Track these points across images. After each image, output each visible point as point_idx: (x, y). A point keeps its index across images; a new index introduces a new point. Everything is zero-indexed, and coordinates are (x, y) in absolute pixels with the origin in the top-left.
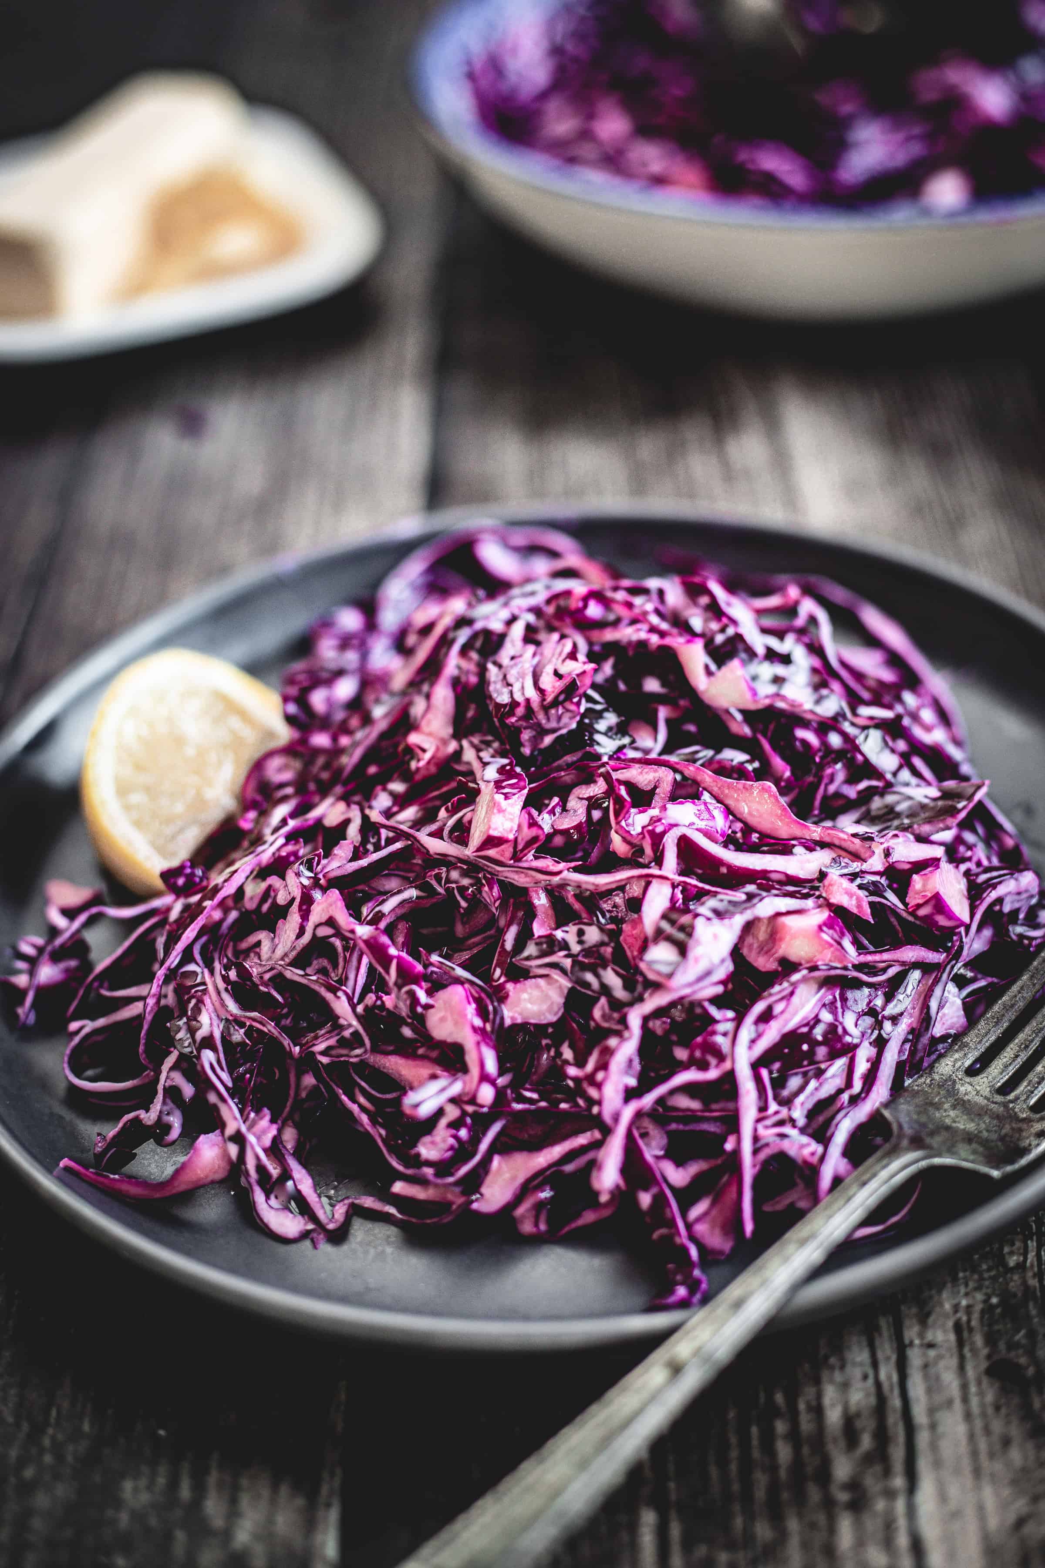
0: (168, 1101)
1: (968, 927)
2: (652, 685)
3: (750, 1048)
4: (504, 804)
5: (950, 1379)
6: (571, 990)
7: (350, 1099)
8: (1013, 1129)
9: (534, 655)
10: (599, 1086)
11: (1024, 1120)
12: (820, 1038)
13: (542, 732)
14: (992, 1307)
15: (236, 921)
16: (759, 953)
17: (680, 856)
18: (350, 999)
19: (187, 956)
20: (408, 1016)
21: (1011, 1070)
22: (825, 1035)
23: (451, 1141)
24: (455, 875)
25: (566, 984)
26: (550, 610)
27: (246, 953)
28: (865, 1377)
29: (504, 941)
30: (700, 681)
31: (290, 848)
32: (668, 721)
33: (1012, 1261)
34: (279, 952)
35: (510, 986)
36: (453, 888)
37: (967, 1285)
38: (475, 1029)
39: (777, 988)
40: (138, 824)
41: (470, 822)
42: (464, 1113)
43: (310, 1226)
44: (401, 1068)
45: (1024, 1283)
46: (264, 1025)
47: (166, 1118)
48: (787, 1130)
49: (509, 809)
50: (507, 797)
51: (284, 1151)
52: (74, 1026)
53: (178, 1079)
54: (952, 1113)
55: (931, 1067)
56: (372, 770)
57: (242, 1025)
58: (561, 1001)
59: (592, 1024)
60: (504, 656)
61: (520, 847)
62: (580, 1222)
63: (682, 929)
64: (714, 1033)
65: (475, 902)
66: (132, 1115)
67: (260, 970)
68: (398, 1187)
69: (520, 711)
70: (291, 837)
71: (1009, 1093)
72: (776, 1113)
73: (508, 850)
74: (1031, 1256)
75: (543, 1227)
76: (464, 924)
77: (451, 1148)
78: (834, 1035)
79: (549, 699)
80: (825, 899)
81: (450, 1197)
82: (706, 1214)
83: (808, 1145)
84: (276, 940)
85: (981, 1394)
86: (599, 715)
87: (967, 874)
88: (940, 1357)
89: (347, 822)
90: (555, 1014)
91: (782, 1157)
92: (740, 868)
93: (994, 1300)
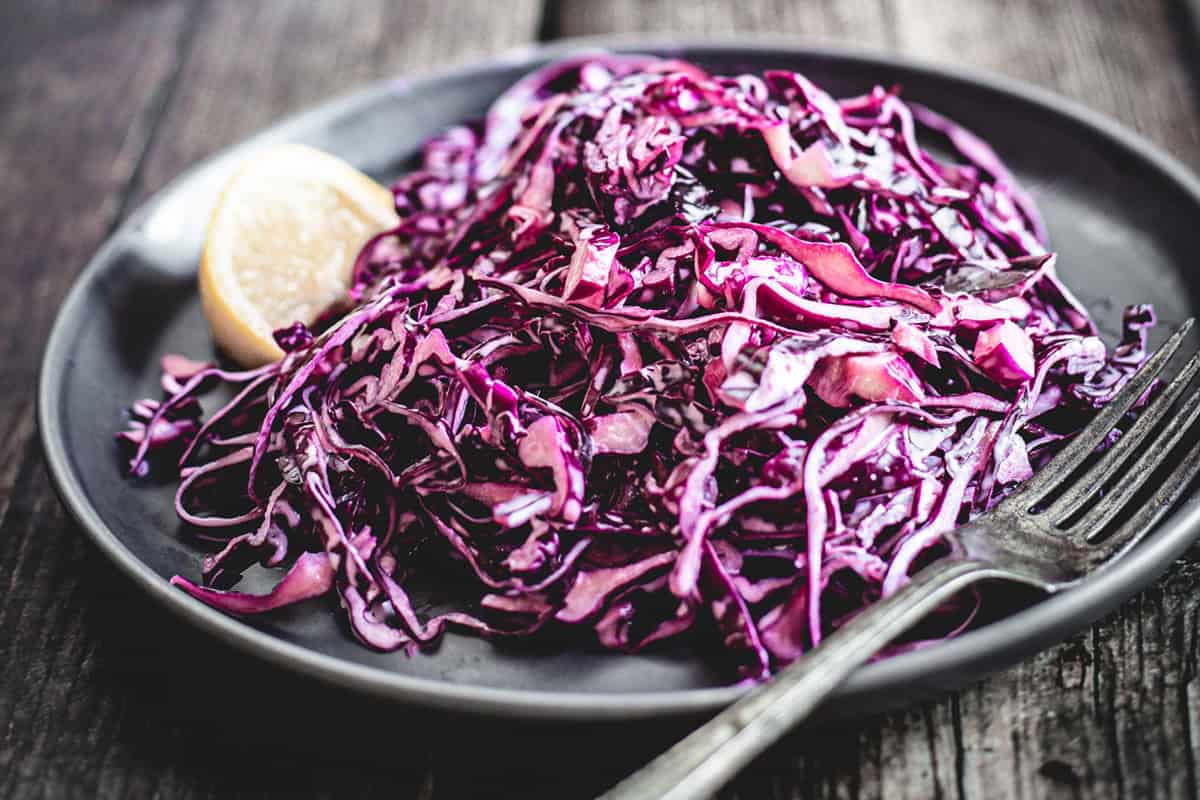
0: (275, 525)
1: (1033, 381)
2: (740, 166)
3: (820, 472)
4: (597, 254)
5: (1005, 778)
6: (656, 425)
7: (446, 524)
8: (1070, 557)
9: (629, 134)
10: (677, 501)
11: (1080, 550)
12: (888, 470)
13: (635, 201)
14: (1047, 721)
15: (343, 372)
16: (832, 391)
17: (759, 303)
18: (449, 430)
19: (297, 399)
20: (502, 444)
21: (1071, 511)
22: (892, 467)
23: (539, 553)
24: (549, 322)
25: (650, 419)
26: (648, 99)
27: (353, 397)
28: (925, 775)
29: (594, 382)
30: (786, 162)
31: (397, 305)
32: (755, 200)
33: (1070, 683)
34: (383, 393)
35: (598, 419)
36: (547, 335)
37: (1025, 701)
38: (564, 453)
39: (847, 419)
40: (254, 299)
41: (565, 278)
42: (552, 530)
43: (404, 638)
44: (493, 495)
45: (1080, 700)
46: (367, 455)
47: (273, 540)
48: (853, 548)
49: (602, 259)
50: (599, 248)
51: (382, 573)
52: (186, 472)
53: (285, 507)
54: (1013, 543)
55: (996, 506)
56: (476, 245)
57: (346, 457)
58: (646, 434)
59: (674, 452)
60: (601, 136)
61: (611, 293)
62: (659, 634)
63: (758, 360)
64: (786, 456)
65: (568, 345)
66: (240, 538)
67: (366, 408)
68: (489, 600)
69: (614, 179)
70: (396, 297)
71: (1067, 529)
72: (845, 533)
73: (599, 297)
74: (1089, 680)
75: (624, 639)
76: (557, 373)
77: (539, 560)
78: (900, 466)
79: (642, 167)
80: (895, 344)
81: (536, 607)
82: (776, 623)
83: (873, 562)
84: (381, 384)
85: (1034, 789)
86: (689, 188)
87: (1033, 337)
88: (996, 760)
89: (450, 284)
90: (641, 445)
91: (848, 571)
92: (815, 315)
93: (1051, 714)
